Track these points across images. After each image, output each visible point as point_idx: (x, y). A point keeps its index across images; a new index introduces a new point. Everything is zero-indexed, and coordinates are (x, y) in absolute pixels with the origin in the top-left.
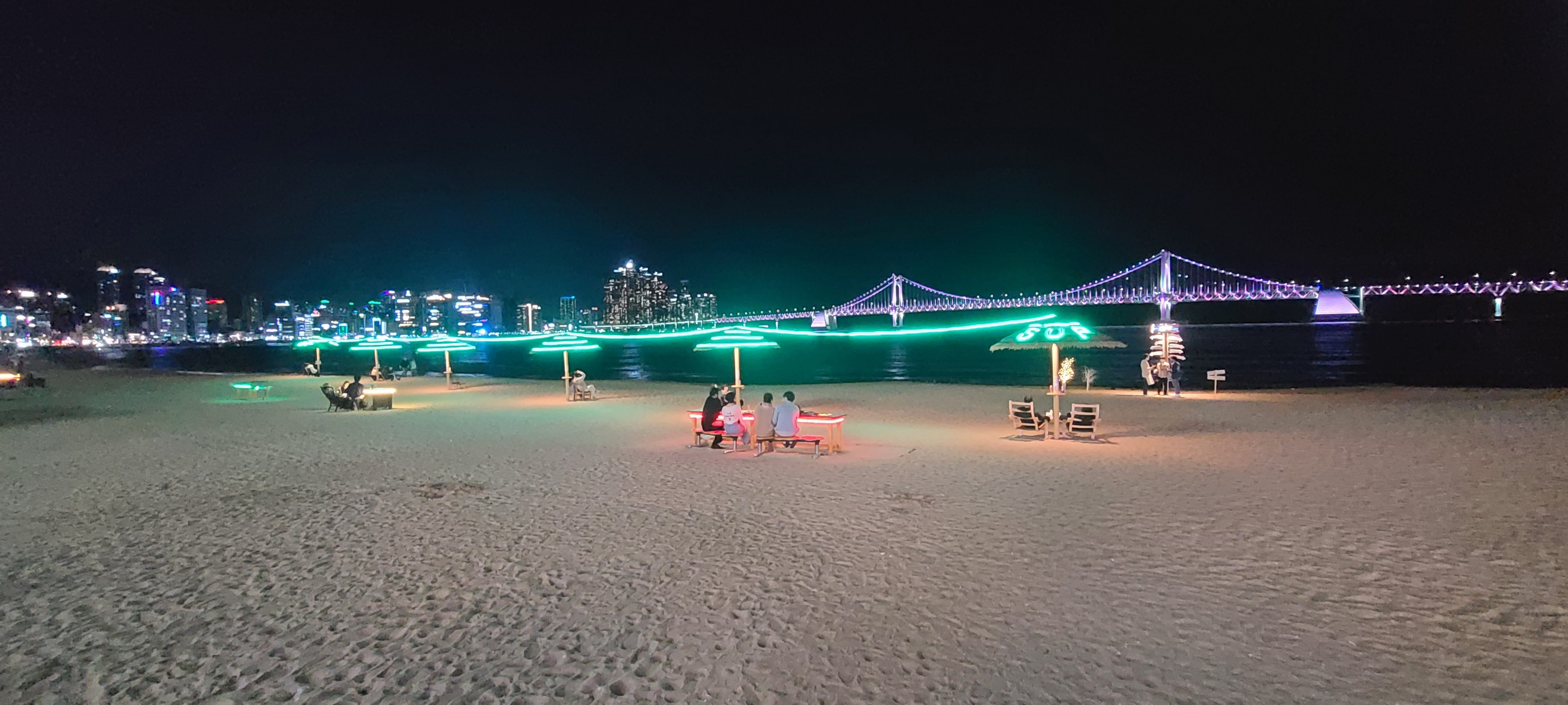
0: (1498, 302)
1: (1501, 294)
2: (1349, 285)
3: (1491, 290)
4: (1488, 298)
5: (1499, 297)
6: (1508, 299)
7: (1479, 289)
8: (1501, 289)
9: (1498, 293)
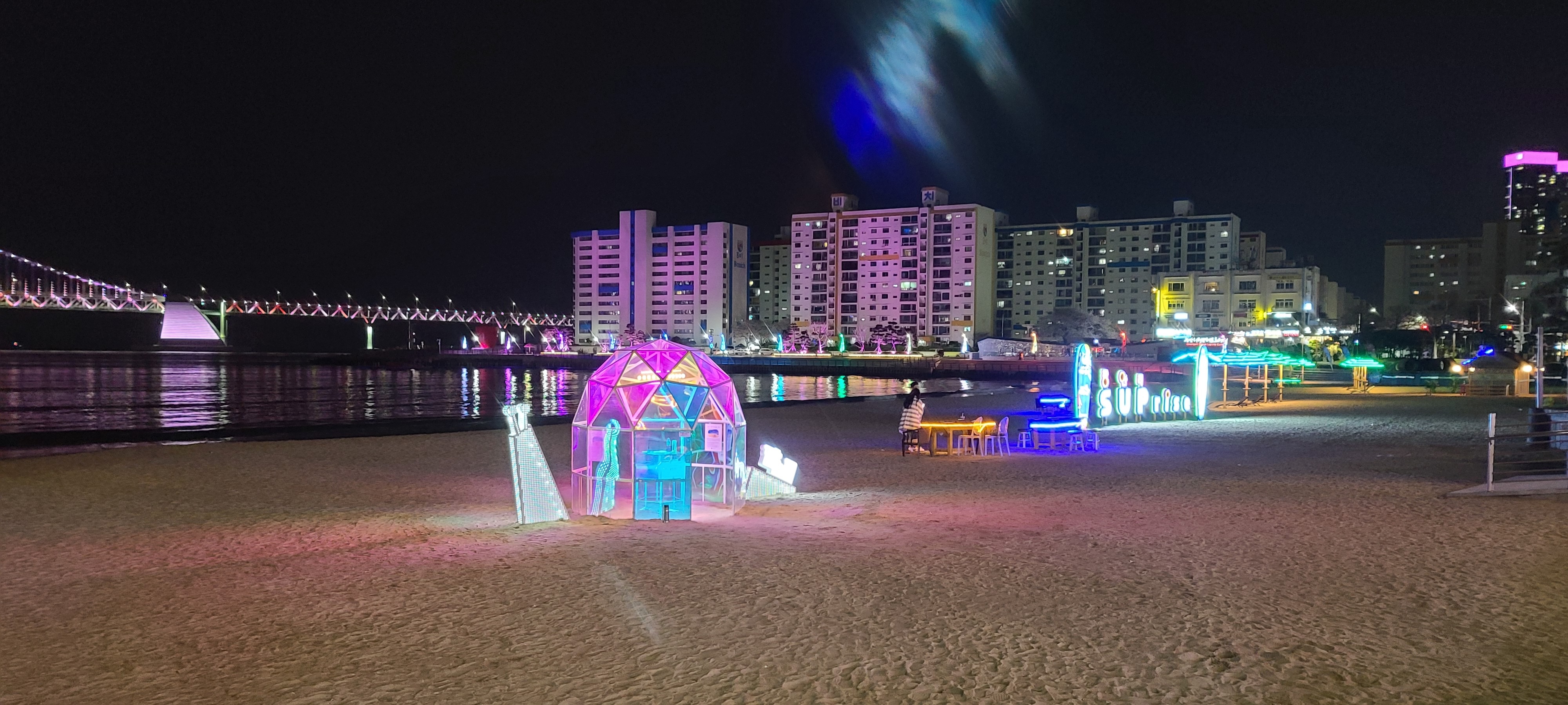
0: (370, 330)
1: (372, 322)
2: (206, 296)
3: (362, 316)
5: (370, 325)
7: (352, 313)
8: (372, 315)
9: (370, 320)
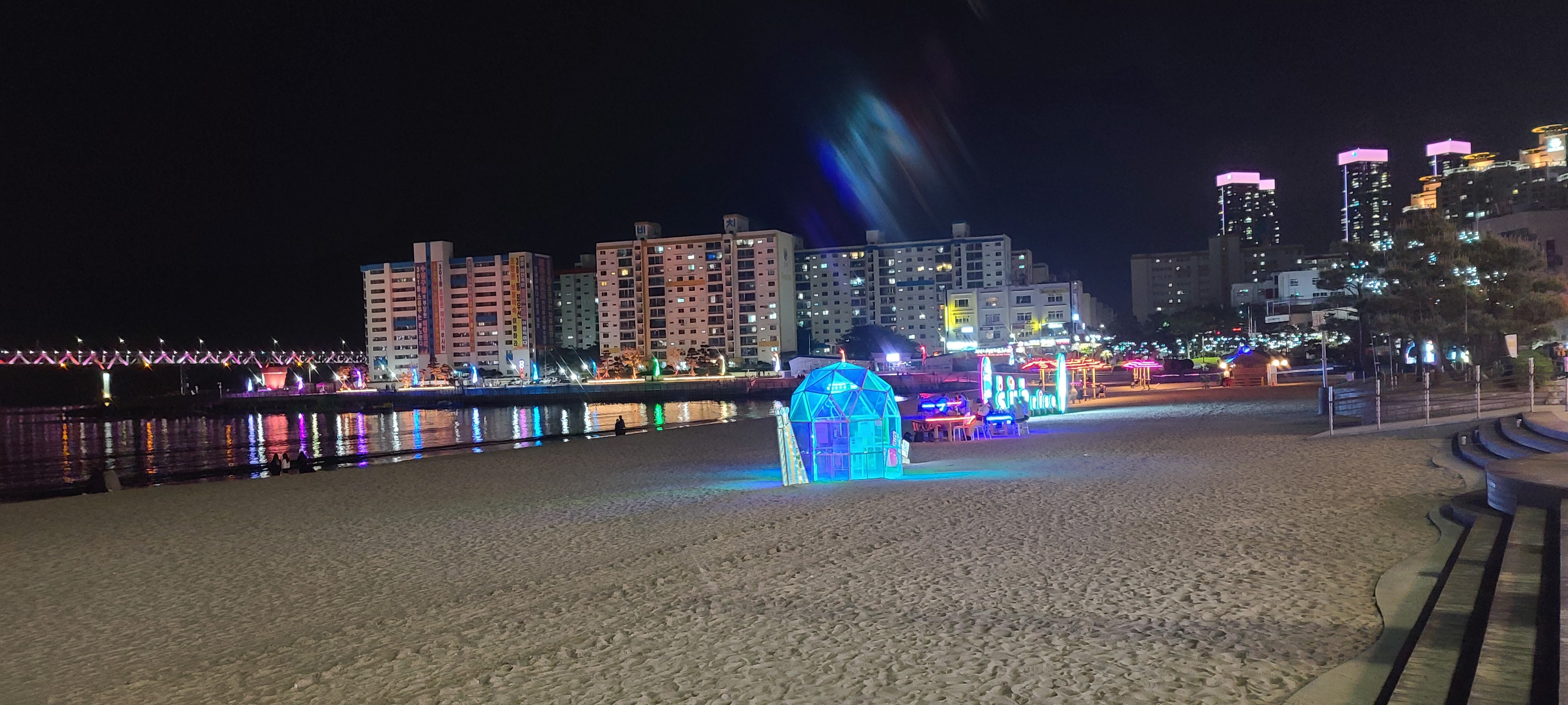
0: (106, 377)
1: (109, 368)
3: (96, 361)
4: (94, 373)
5: (106, 371)
6: (117, 372)
7: (84, 359)
8: (108, 360)
9: (105, 366)
